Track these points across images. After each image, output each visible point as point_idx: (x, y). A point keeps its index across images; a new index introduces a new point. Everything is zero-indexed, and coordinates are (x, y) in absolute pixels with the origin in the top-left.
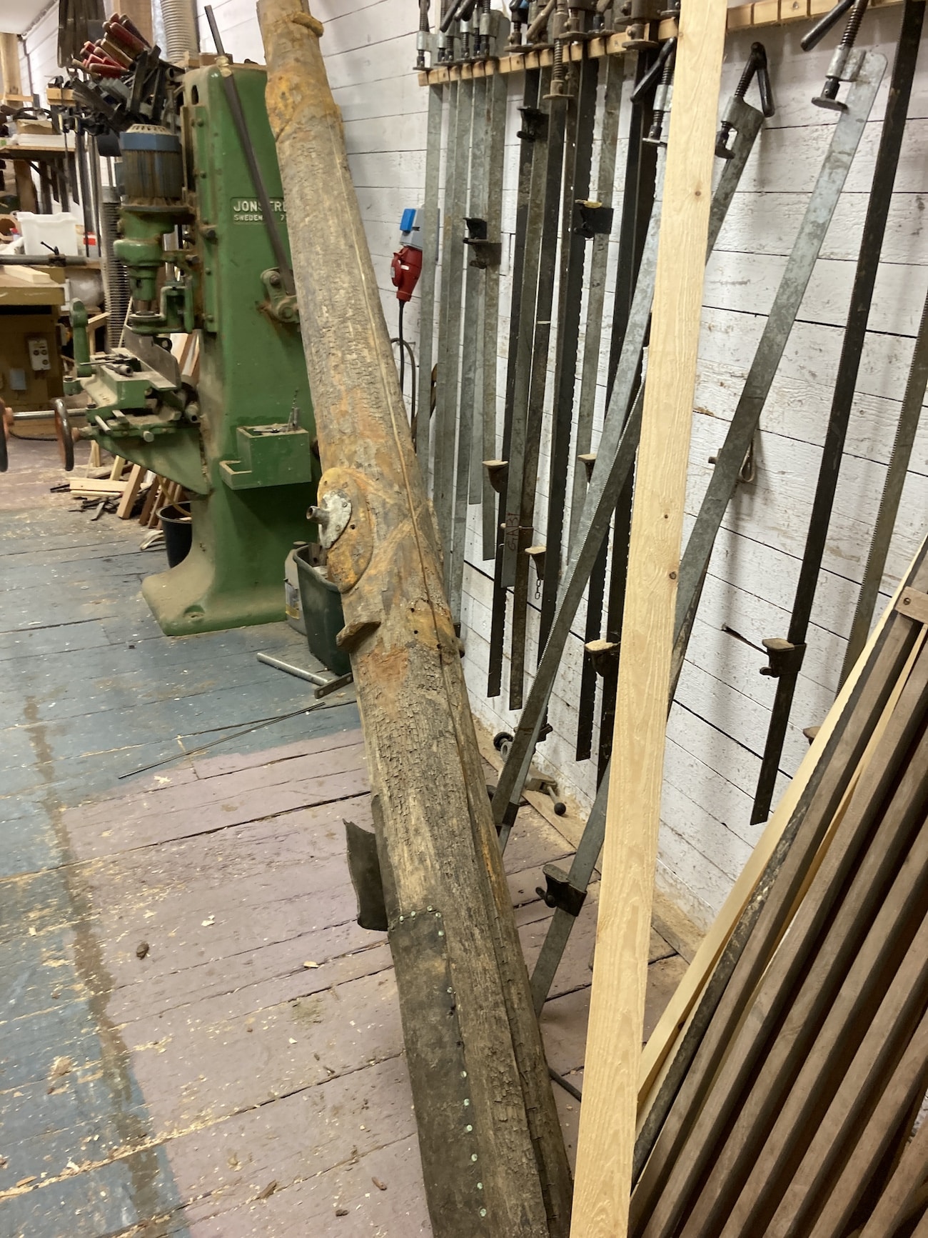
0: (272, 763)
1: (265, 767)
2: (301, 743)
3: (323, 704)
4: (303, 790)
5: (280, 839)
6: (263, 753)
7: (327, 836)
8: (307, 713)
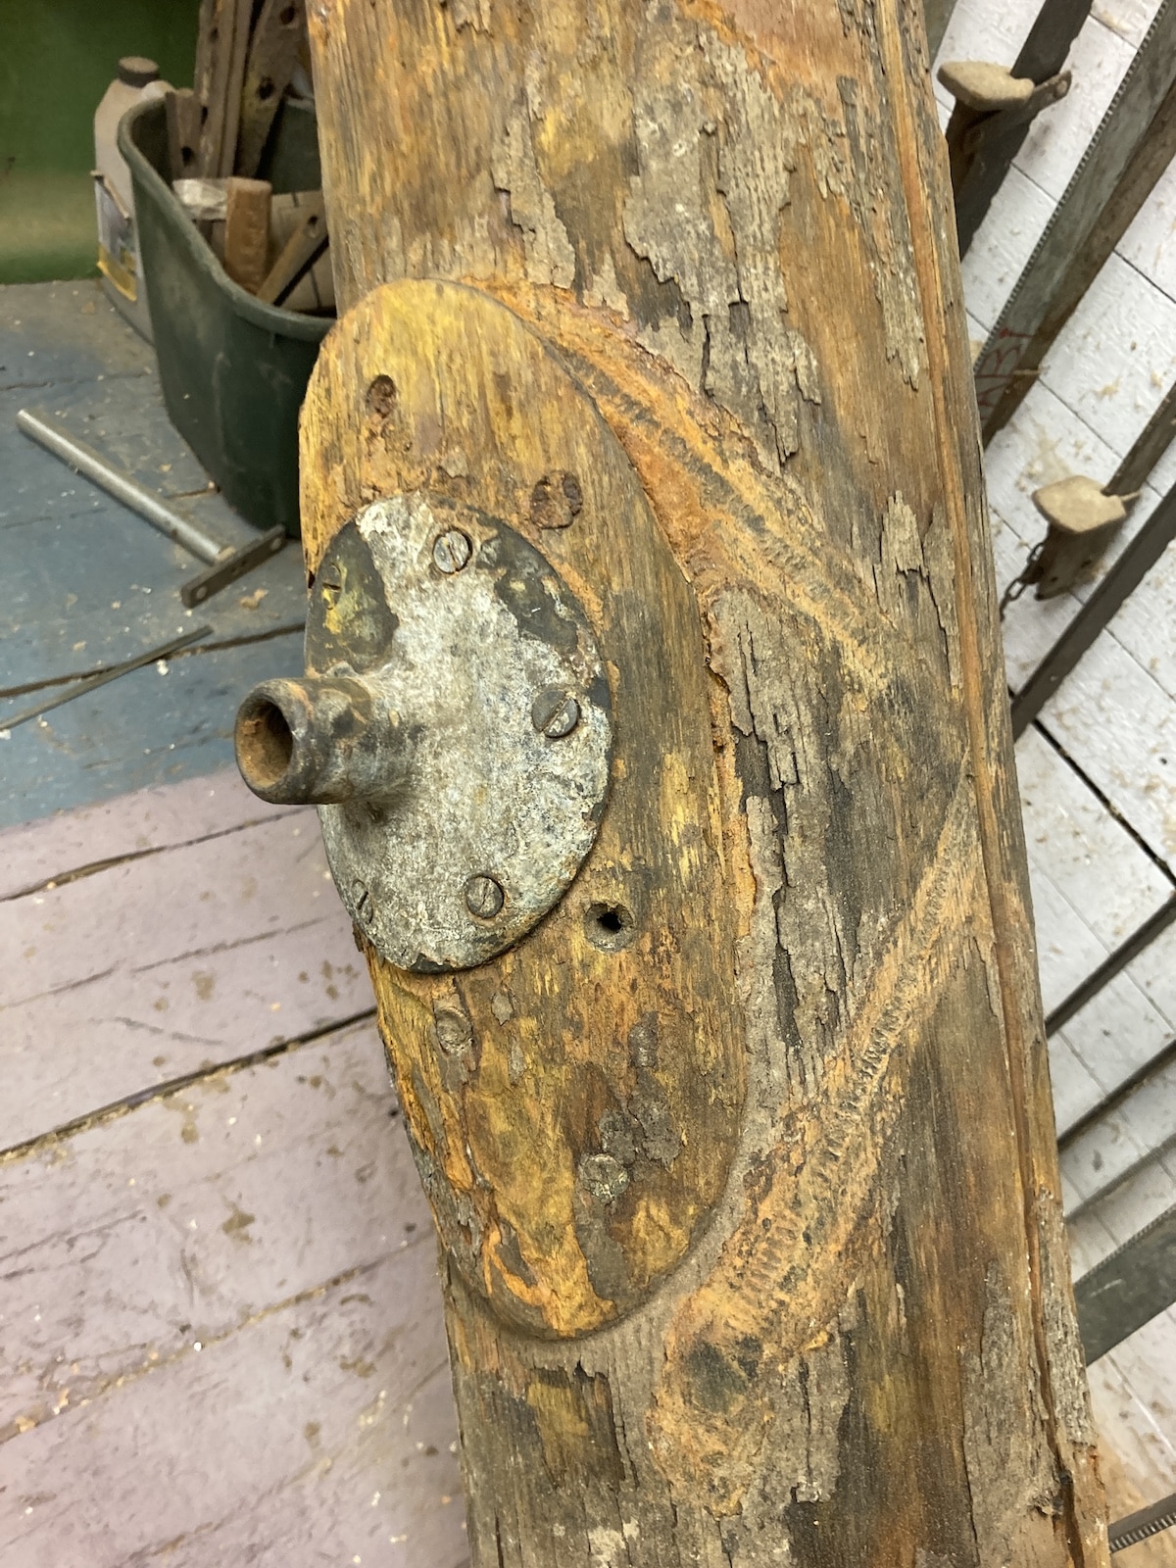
0: (61, 880)
1: (37, 899)
2: (144, 800)
3: (206, 632)
4: (154, 1019)
5: (86, 1245)
6: (29, 835)
7: (228, 1227)
8: (162, 668)
